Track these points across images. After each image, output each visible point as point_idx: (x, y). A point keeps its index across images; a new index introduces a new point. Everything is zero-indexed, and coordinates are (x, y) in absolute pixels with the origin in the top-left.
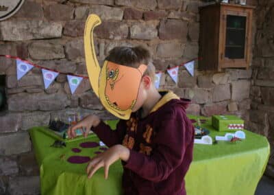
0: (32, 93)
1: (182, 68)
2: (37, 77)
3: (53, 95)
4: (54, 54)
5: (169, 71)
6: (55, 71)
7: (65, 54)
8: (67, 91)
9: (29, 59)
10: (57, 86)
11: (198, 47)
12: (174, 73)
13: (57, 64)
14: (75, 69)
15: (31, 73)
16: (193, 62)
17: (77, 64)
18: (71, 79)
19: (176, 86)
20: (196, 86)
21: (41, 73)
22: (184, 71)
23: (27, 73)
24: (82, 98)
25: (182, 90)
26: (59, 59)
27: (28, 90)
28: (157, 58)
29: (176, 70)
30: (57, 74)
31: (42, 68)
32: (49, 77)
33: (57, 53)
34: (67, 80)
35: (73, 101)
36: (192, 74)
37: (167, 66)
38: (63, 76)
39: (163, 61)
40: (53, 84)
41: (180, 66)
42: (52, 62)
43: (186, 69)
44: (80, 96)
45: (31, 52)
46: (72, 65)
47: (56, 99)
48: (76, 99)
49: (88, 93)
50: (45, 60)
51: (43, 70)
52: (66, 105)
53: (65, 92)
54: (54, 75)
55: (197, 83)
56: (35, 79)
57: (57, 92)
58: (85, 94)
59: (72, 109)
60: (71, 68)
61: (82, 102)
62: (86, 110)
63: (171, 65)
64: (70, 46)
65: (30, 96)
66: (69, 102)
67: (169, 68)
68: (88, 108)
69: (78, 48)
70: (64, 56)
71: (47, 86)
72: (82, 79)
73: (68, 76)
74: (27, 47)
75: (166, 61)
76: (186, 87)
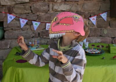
0: (15, 30)
1: (99, 16)
2: (17, 22)
3: (26, 31)
4: (25, 11)
5: (90, 18)
6: (26, 19)
7: (31, 10)
8: (32, 29)
9: (13, 14)
10: (28, 26)
11: (110, 4)
12: (94, 19)
13: (27, 16)
14: (37, 18)
15: (14, 20)
16: (106, 13)
17: (38, 16)
18: (34, 23)
19: (96, 27)
20: (109, 27)
21: (19, 20)
23: (13, 20)
24: (40, 33)
25: (99, 29)
26: (28, 13)
27: (13, 29)
28: (83, 11)
29: (95, 18)
30: (27, 21)
31: (19, 18)
32: (23, 22)
33: (27, 10)
34: (32, 24)
35: (35, 34)
36: (106, 20)
37: (89, 16)
38: (30, 22)
39: (87, 13)
40: (25, 25)
41: (97, 15)
42: (25, 14)
43: (102, 17)
44: (39, 31)
45: (14, 10)
47: (27, 33)
48: (37, 33)
49: (44, 30)
50: (21, 14)
51: (20, 19)
52: (32, 36)
53: (32, 30)
54: (26, 21)
55: (110, 25)
56: (16, 23)
57: (28, 29)
58: (42, 30)
59: (36, 38)
60: (34, 17)
61: (40, 35)
62: (43, 39)
63: (92, 15)
64: (33, 6)
65: (14, 31)
66: (34, 35)
67: (90, 16)
68: (44, 38)
69: (37, 7)
70: (30, 12)
71: (22, 26)
72: (40, 23)
73: (33, 22)
74: (12, 8)
75: (89, 13)
76: (102, 27)
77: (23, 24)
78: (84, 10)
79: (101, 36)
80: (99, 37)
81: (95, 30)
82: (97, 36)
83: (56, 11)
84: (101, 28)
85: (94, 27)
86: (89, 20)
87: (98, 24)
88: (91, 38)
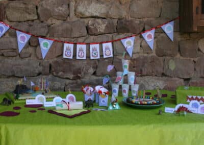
0: (8, 57)
1: (160, 31)
2: (12, 39)
3: (27, 60)
4: (27, 15)
5: (143, 35)
6: (27, 33)
7: (38, 14)
8: (39, 56)
9: (6, 21)
10: (31, 50)
11: (178, 4)
12: (149, 36)
13: (30, 26)
14: (46, 31)
15: (7, 35)
17: (49, 26)
18: (42, 42)
19: (154, 54)
20: (178, 55)
21: (15, 36)
22: (163, 35)
23: (4, 35)
24: (52, 64)
25: (161, 59)
26: (33, 21)
27: (5, 55)
28: (130, 19)
29: (152, 33)
30: (29, 36)
31: (16, 29)
33: (30, 14)
34: (39, 44)
35: (44, 67)
36: (172, 38)
38: (34, 40)
39: (137, 22)
40: (25, 47)
41: (156, 28)
42: (26, 23)
43: (165, 33)
44: (51, 61)
45: (8, 13)
46: (43, 27)
47: (28, 64)
48: (47, 65)
49: (59, 59)
50: (19, 22)
51: (18, 32)
52: (37, 72)
53: (37, 58)
54: (27, 37)
55: (179, 51)
56: (11, 42)
57: (30, 56)
58: (55, 59)
59: (44, 76)
60: (43, 30)
61: (53, 69)
63: (147, 27)
64: (42, 6)
65: (6, 59)
66: (41, 68)
67: (144, 31)
68: (59, 77)
69: (48, 8)
70: (36, 17)
71: (20, 49)
72: (52, 42)
73: (40, 39)
74: (5, 8)
75: (141, 22)
76: (166, 56)
77: (21, 44)
78: (131, 17)
79: (163, 75)
80: (160, 78)
81: (153, 60)
82: (156, 76)
83: (81, 18)
84: (164, 57)
85: (150, 55)
86: (142, 39)
87: (157, 46)
88: (146, 78)
